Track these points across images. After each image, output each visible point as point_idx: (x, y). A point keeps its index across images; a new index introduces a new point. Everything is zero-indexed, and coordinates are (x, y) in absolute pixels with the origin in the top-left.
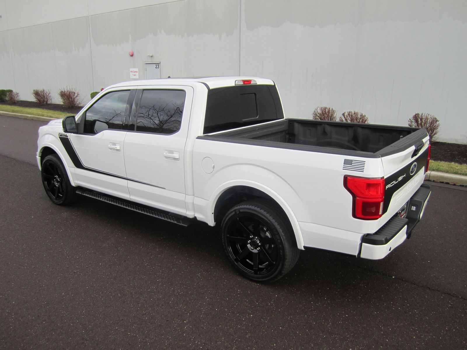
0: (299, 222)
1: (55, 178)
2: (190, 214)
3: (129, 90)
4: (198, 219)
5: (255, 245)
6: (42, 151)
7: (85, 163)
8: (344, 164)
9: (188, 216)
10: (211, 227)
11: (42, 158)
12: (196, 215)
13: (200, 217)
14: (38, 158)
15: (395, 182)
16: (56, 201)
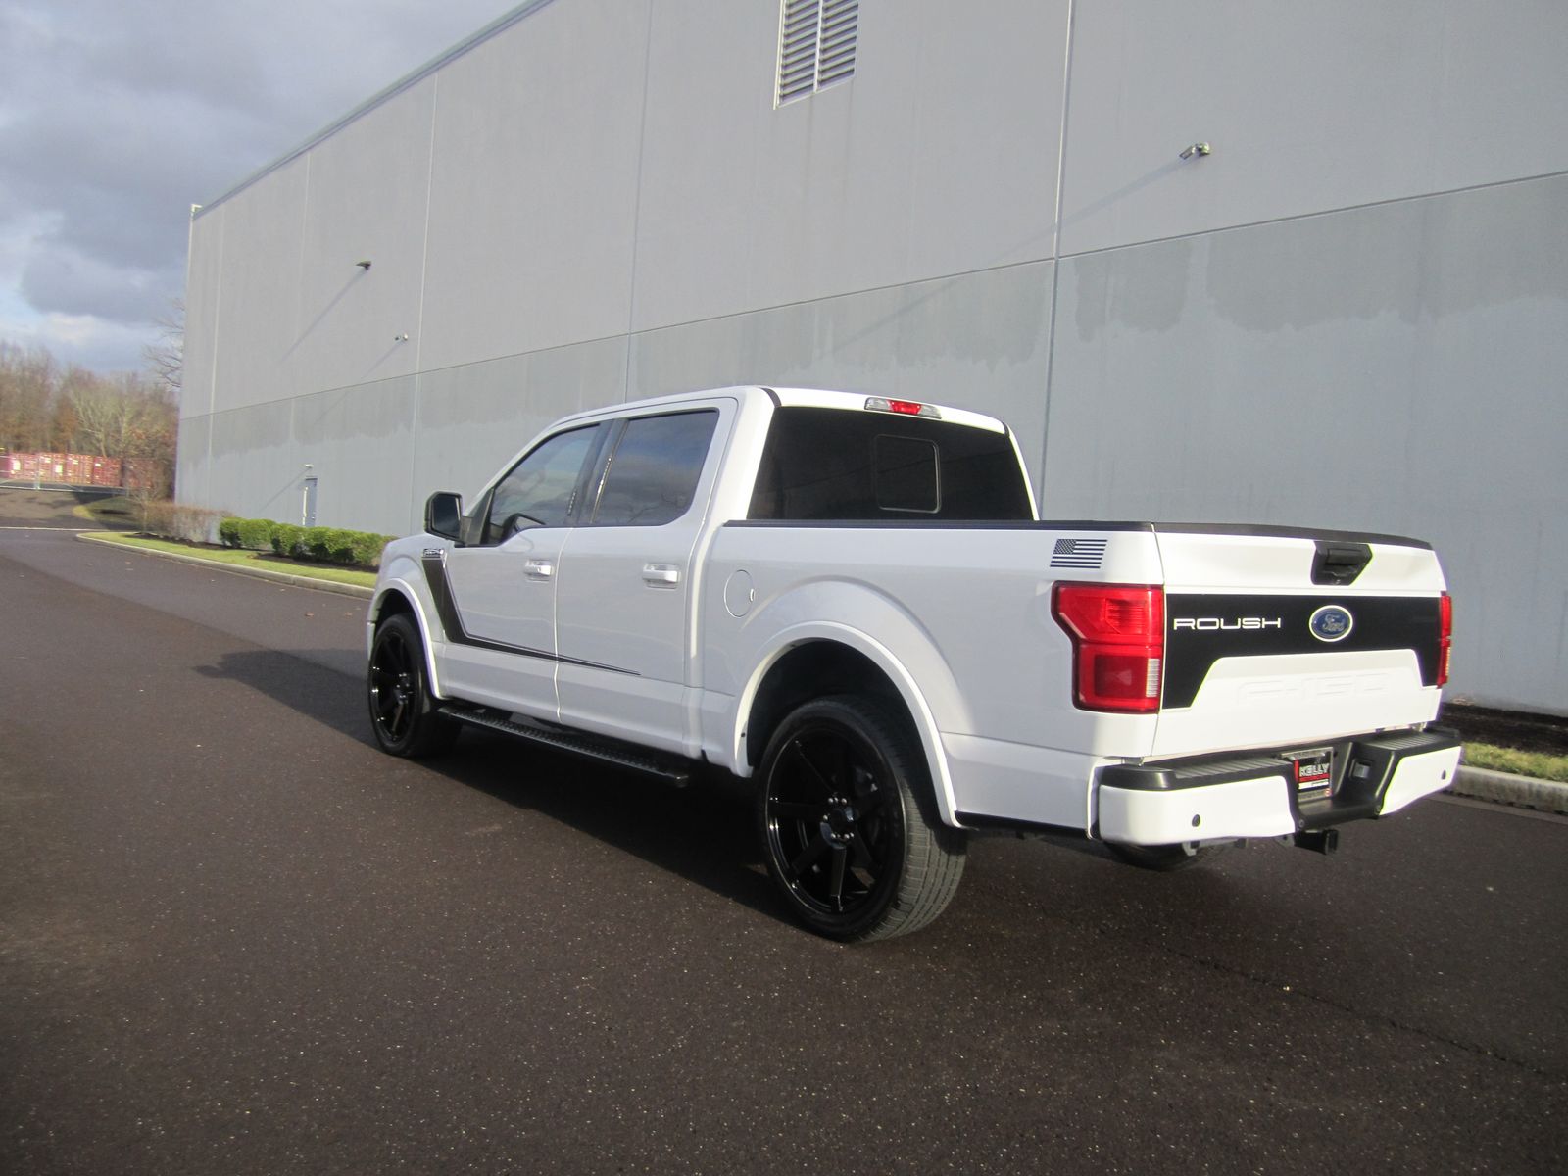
0: (943, 735)
1: (399, 681)
2: (691, 745)
3: (597, 425)
4: (711, 758)
5: (841, 826)
6: (379, 606)
7: (470, 628)
8: (1055, 552)
9: (686, 754)
10: (737, 777)
11: (378, 623)
12: (706, 747)
13: (715, 752)
14: (371, 627)
15: (1219, 624)
16: (389, 744)
